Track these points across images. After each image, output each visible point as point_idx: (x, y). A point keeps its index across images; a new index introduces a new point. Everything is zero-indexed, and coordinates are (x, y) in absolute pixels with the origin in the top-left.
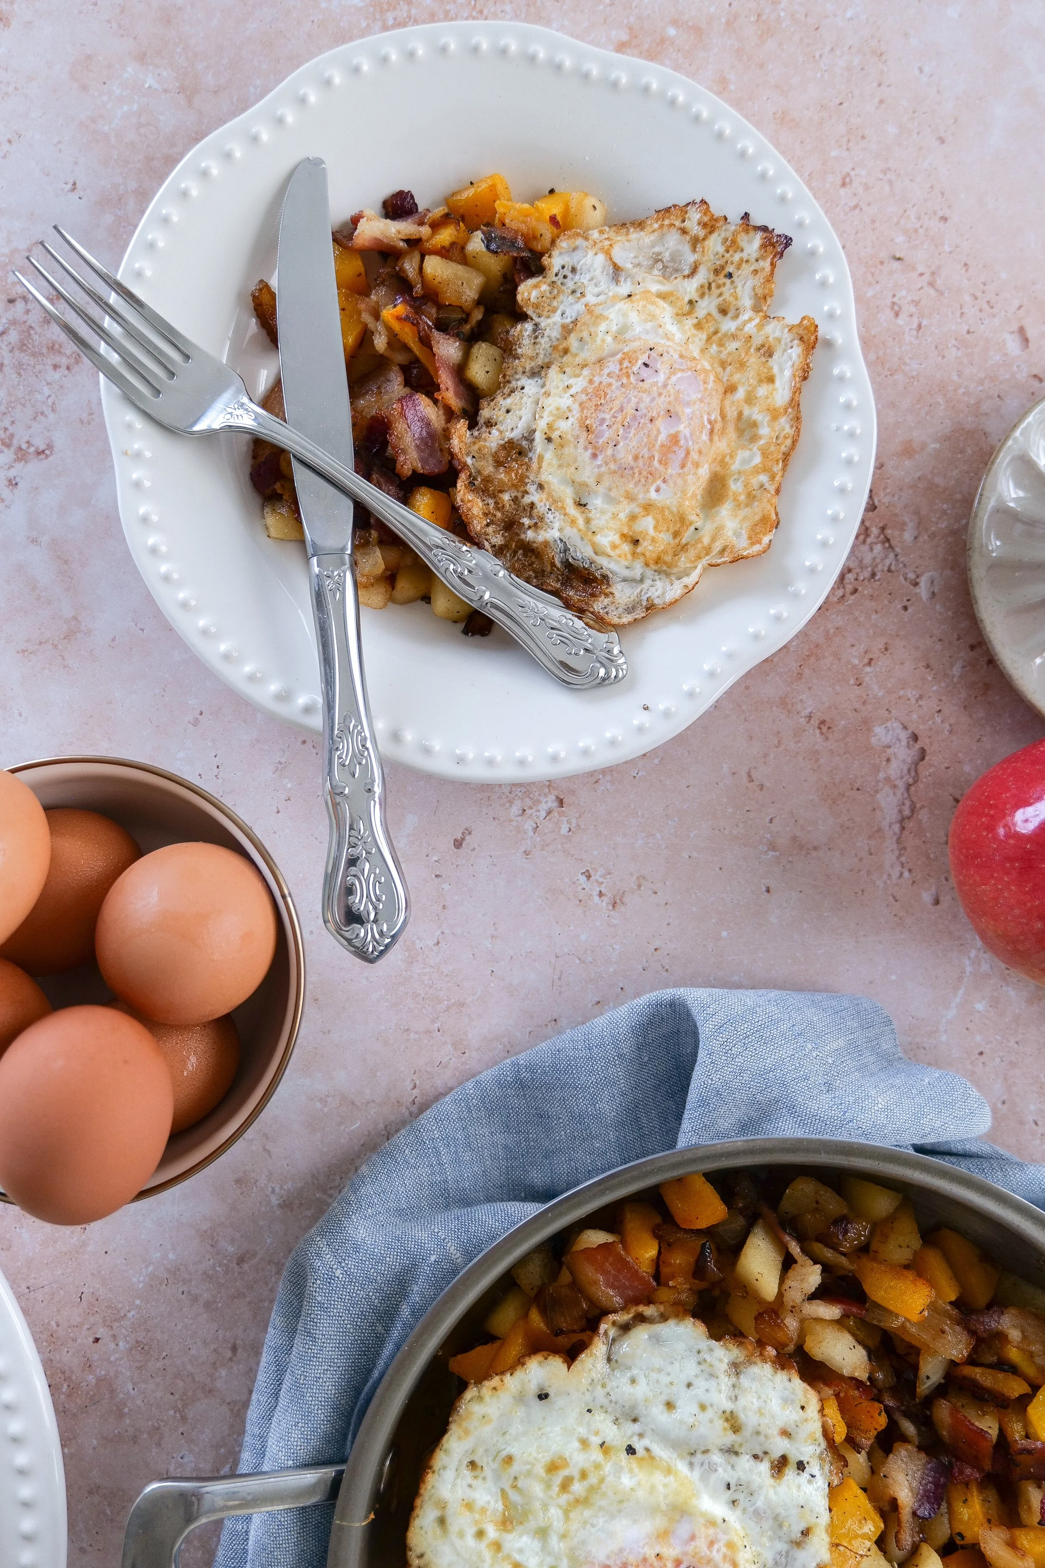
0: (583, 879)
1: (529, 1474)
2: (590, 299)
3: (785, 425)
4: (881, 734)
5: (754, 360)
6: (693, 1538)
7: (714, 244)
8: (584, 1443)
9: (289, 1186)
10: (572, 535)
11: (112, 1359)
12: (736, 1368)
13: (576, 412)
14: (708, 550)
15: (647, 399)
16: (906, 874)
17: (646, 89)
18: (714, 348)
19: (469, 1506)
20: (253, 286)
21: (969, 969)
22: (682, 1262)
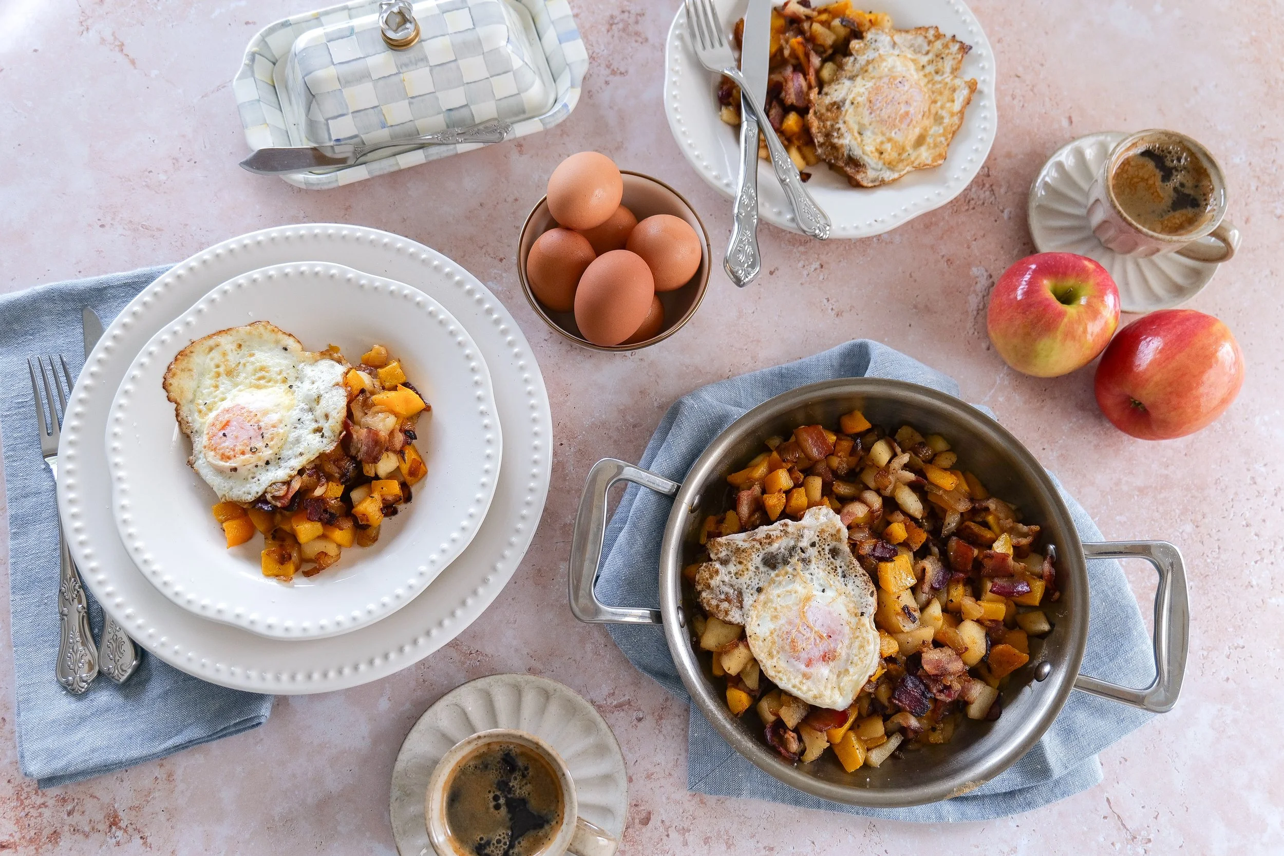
0: (825, 301)
2: (881, 52)
3: (956, 120)
4: (975, 271)
5: (947, 93)
7: (938, 45)
9: (664, 399)
10: (854, 144)
13: (866, 93)
14: (913, 162)
15: (898, 95)
16: (976, 333)
18: (930, 86)
20: (737, 20)
21: (998, 382)
22: (846, 444)
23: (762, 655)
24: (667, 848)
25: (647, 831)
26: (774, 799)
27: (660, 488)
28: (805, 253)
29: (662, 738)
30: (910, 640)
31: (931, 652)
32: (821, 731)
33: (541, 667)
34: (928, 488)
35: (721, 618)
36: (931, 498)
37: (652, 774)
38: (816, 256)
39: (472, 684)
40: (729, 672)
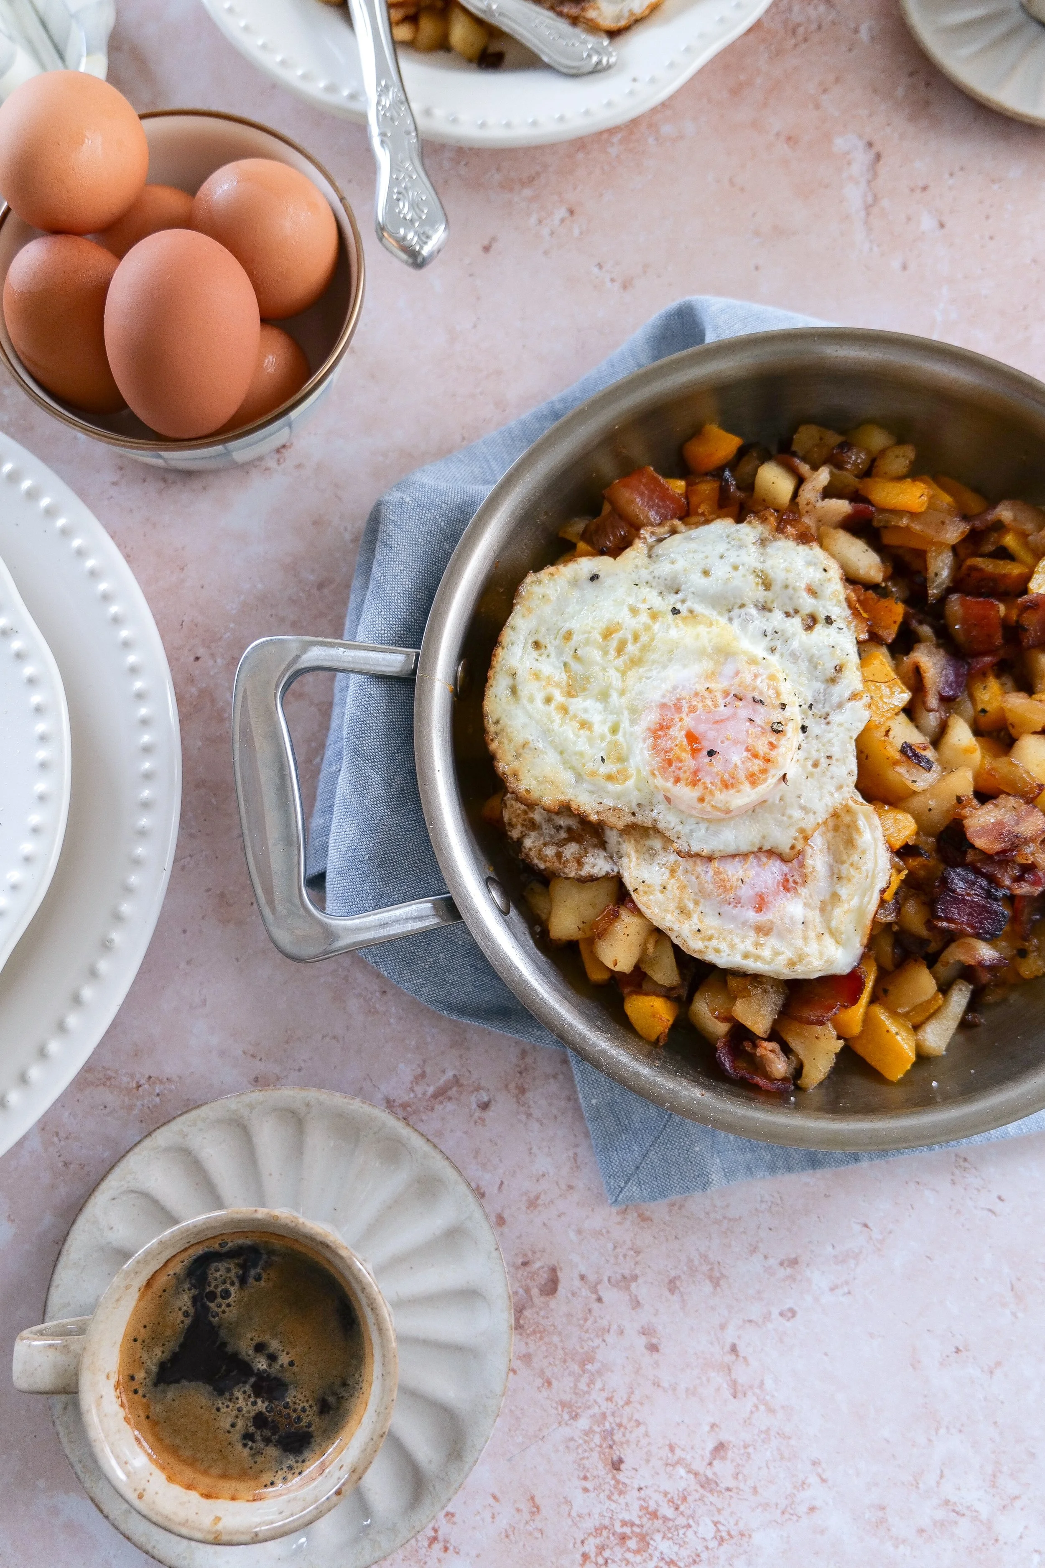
0: (596, 270)
1: (587, 642)
4: (840, 144)
6: (737, 673)
8: (634, 611)
11: (212, 673)
12: (763, 542)
16: (875, 249)
19: (537, 676)
22: (707, 488)
23: (669, 917)
24: (605, 1323)
25: (559, 1304)
26: (772, 1169)
27: (384, 669)
28: (535, 198)
29: (536, 1126)
30: (932, 803)
31: (980, 812)
32: (821, 1023)
33: (277, 1069)
34: (880, 521)
35: (572, 875)
36: (889, 539)
37: (537, 1197)
38: (556, 197)
39: (147, 1142)
40: (617, 969)
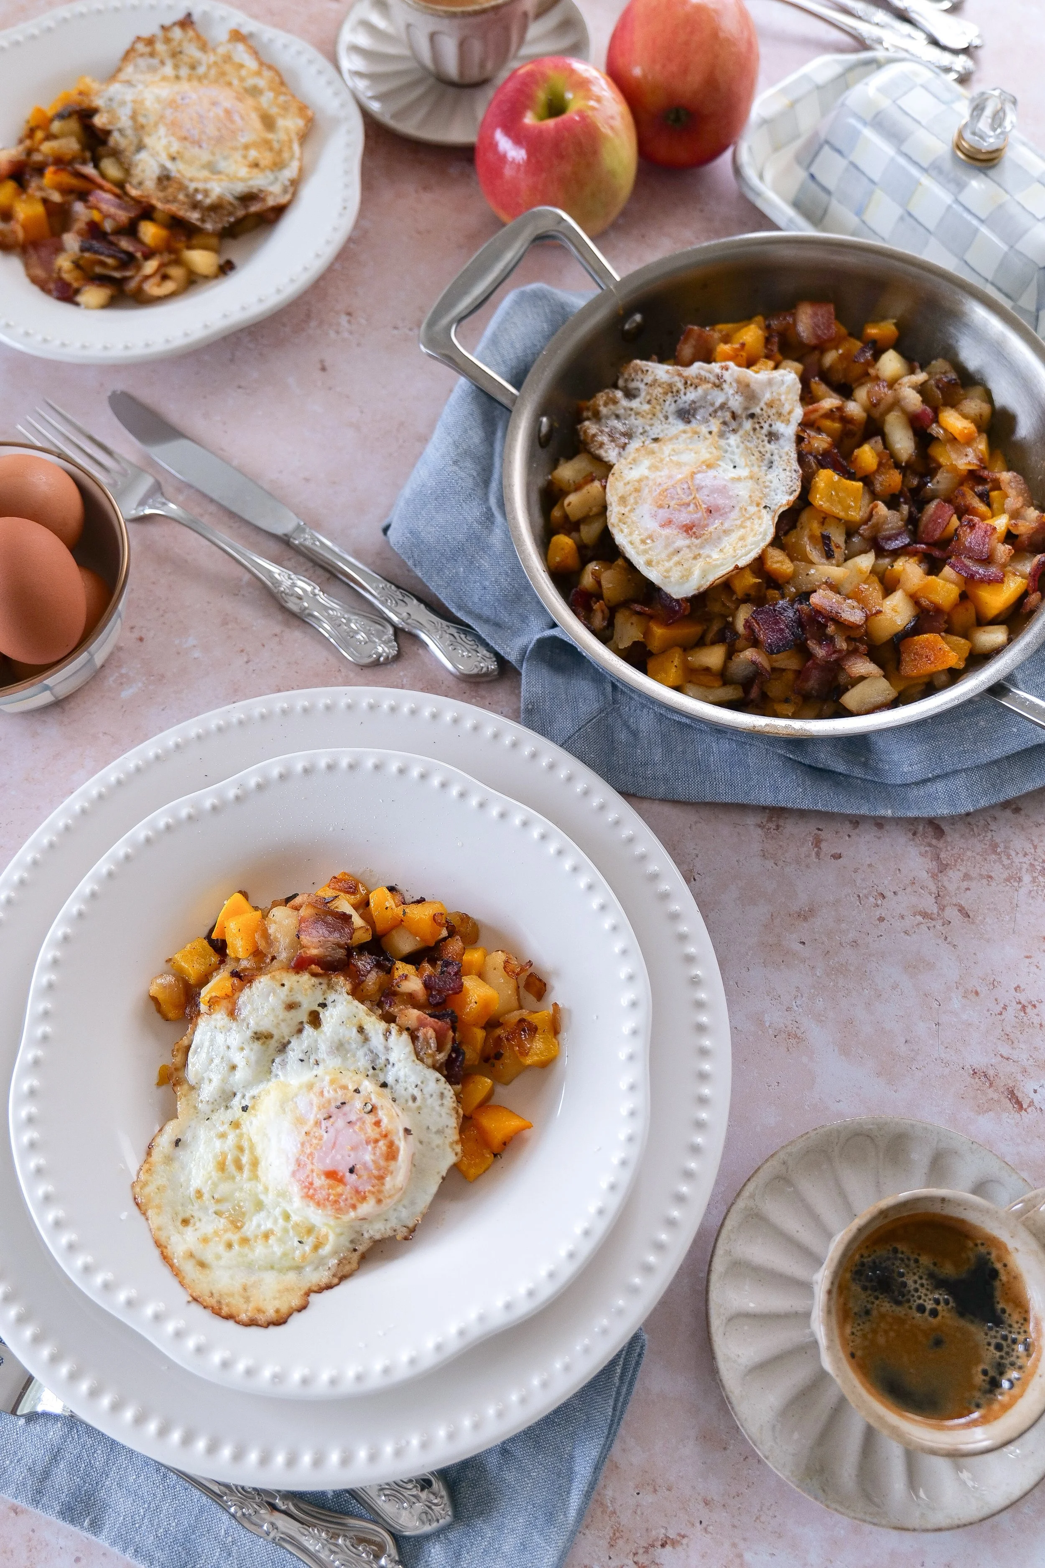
2: (129, 99)
3: (267, 74)
5: (228, 68)
7: (160, 47)
10: (227, 185)
13: (171, 138)
14: (292, 140)
15: (197, 108)
17: (65, 20)
18: (206, 80)
28: (321, 323)
